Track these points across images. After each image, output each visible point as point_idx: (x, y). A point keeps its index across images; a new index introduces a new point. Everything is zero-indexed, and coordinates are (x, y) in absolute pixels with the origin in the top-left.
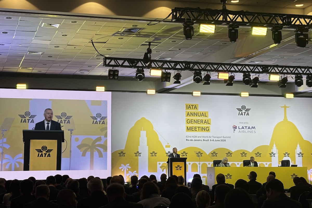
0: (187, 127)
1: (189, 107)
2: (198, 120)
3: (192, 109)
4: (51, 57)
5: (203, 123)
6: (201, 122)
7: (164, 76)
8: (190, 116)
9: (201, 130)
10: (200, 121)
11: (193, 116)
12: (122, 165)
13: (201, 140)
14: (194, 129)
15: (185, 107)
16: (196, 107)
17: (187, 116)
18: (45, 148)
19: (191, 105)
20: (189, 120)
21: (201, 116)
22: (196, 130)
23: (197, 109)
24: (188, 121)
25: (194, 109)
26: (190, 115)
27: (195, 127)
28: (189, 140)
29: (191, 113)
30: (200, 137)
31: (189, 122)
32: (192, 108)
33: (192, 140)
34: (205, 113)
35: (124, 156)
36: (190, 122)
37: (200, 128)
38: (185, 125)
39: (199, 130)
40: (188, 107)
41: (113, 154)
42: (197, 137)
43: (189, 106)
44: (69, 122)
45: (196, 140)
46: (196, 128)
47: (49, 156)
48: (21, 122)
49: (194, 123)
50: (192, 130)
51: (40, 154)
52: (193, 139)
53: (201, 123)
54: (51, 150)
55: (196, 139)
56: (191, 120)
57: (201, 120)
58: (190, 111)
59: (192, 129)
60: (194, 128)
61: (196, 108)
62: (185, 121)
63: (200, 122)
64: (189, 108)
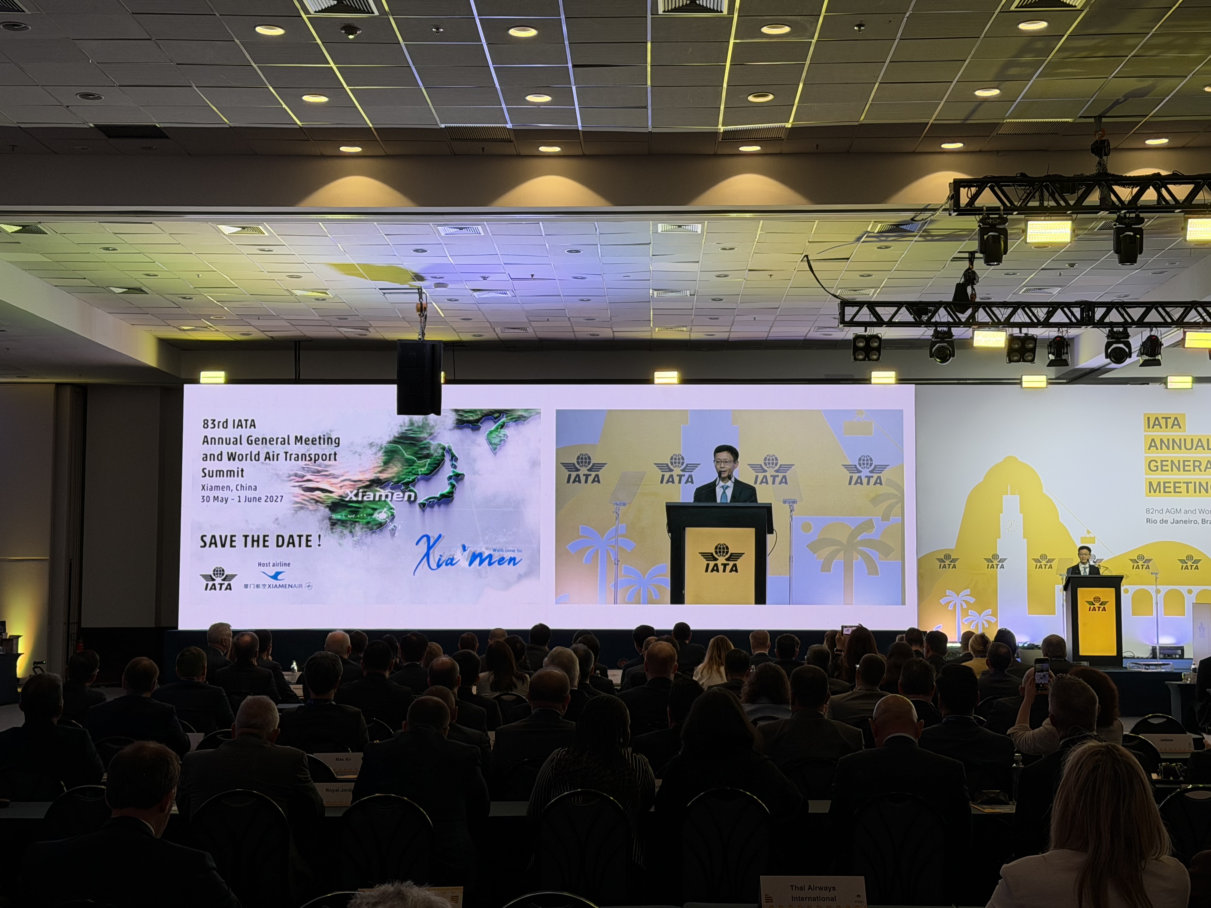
0: (1150, 483)
1: (1157, 423)
2: (1184, 461)
3: (1167, 427)
4: (721, 300)
5: (1203, 469)
6: (1194, 466)
7: (1016, 346)
8: (1157, 449)
9: (1195, 492)
10: (1191, 463)
11: (1168, 449)
12: (948, 592)
13: (1196, 522)
14: (1172, 490)
15: (1143, 422)
16: (1177, 423)
17: (1149, 449)
18: (724, 548)
19: (1163, 418)
20: (1157, 462)
21: (1196, 449)
22: (1177, 490)
23: (1180, 428)
24: (1153, 463)
25: (1172, 428)
26: (1159, 447)
27: (1175, 483)
28: (1155, 522)
29: (1162, 441)
30: (1192, 512)
31: (1155, 468)
32: (1163, 425)
33: (1166, 522)
34: (1208, 440)
35: (954, 567)
36: (1157, 466)
37: (1191, 486)
38: (1143, 476)
39: (1188, 492)
40: (1153, 422)
41: (920, 562)
42: (1183, 511)
43: (1157, 419)
44: (786, 480)
45: (1178, 522)
46: (1177, 485)
47: (735, 569)
48: (662, 482)
49: (1172, 470)
50: (1165, 492)
51: (712, 564)
52: (1170, 517)
53: (1194, 471)
54: (740, 555)
55: (1178, 517)
56: (1162, 461)
57: (1194, 461)
58: (1158, 434)
59: (1165, 487)
60: (1172, 485)
61: (1179, 425)
62: (1144, 466)
63: (1191, 468)
64: (1154, 425)
